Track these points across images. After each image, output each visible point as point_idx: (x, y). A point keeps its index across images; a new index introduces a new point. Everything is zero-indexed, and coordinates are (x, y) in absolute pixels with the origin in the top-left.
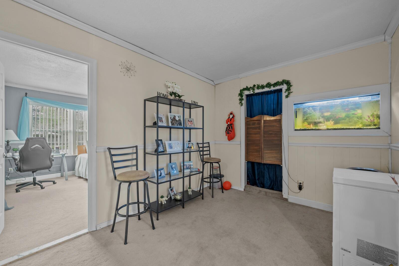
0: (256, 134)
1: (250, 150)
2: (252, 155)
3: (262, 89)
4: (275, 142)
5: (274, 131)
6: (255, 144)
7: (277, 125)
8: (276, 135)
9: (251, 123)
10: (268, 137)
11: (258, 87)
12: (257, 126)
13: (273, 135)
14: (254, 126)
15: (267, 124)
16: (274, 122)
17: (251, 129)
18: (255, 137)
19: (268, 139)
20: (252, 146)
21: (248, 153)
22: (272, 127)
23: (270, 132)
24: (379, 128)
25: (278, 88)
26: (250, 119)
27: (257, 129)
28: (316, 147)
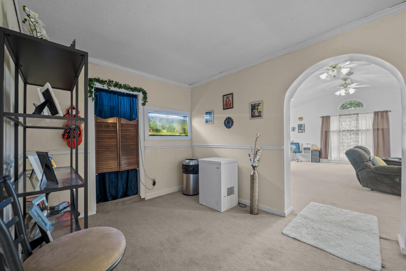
0: (110, 138)
1: (103, 159)
2: (105, 164)
3: (119, 89)
4: (131, 147)
5: (131, 135)
6: (110, 151)
7: (133, 130)
8: (132, 140)
9: (103, 125)
10: (125, 142)
11: (116, 85)
12: (112, 129)
13: (130, 140)
14: (107, 129)
15: (124, 128)
16: (131, 127)
17: (104, 133)
18: (109, 142)
19: (125, 144)
20: (105, 153)
21: (99, 163)
22: (129, 132)
23: (127, 137)
24: (187, 136)
25: (135, 93)
26: (101, 120)
27: (112, 133)
28: (162, 148)
